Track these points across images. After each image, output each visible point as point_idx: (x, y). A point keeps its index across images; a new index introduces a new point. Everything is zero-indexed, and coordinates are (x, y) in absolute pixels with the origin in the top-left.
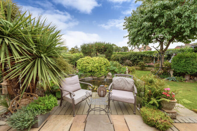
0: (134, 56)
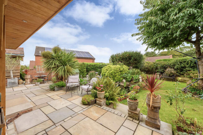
0: (181, 63)
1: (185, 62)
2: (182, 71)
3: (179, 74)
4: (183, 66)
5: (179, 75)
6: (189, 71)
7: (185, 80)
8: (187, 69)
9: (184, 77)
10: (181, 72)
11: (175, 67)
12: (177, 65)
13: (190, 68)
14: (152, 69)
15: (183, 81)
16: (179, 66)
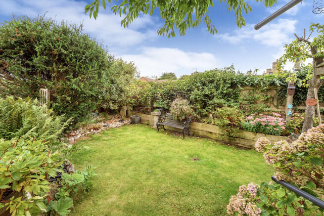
0: (204, 84)
1: (212, 82)
2: (204, 107)
3: (200, 113)
4: (208, 92)
5: (199, 117)
6: (220, 106)
7: (211, 133)
8: (216, 100)
9: (208, 123)
10: (204, 110)
11: (192, 97)
12: (196, 90)
13: (221, 98)
14: (146, 99)
15: (205, 134)
16: (199, 92)
